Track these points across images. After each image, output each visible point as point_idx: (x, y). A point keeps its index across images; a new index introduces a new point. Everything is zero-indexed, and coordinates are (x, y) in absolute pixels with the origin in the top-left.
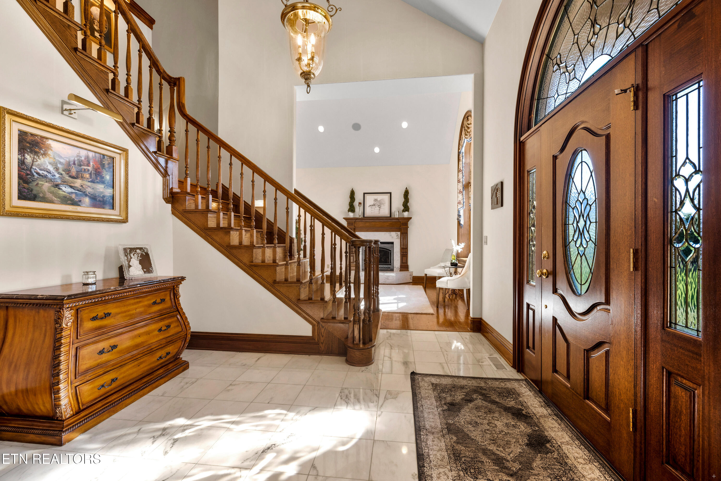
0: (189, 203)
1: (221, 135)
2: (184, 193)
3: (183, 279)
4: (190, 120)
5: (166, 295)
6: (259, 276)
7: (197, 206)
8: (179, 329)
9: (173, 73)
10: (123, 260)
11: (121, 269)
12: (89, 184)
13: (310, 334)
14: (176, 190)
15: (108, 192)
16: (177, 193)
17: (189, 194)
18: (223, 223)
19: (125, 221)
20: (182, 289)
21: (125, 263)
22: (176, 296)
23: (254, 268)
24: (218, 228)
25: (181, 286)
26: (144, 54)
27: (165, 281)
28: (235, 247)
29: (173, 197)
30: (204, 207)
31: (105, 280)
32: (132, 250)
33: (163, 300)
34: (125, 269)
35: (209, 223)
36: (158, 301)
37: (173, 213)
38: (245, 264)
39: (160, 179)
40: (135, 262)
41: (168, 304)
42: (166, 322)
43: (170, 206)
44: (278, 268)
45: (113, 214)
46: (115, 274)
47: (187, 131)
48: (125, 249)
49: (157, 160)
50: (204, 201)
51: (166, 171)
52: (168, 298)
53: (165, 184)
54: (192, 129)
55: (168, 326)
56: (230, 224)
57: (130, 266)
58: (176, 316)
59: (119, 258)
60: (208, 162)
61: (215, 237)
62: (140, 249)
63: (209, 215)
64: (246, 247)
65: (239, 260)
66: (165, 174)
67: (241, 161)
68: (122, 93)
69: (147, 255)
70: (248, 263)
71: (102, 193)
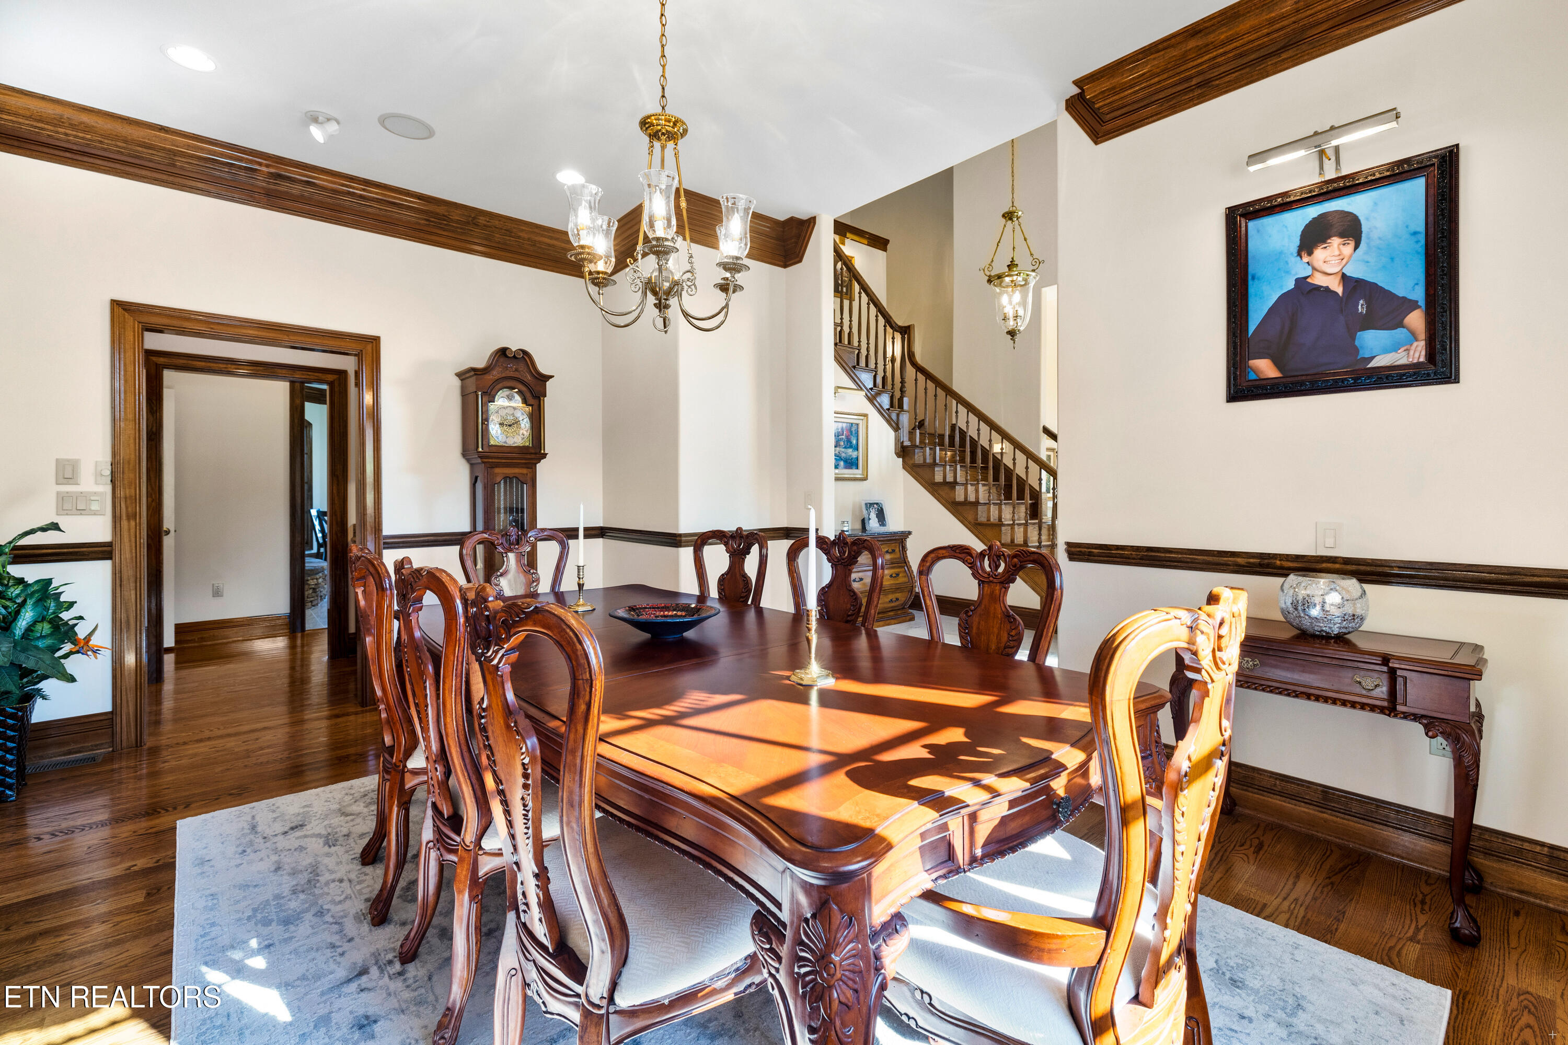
0: (918, 458)
1: (956, 387)
2: (914, 446)
3: (910, 533)
4: (920, 369)
5: (896, 547)
6: (984, 536)
7: (925, 459)
8: (906, 580)
9: (901, 322)
10: (865, 512)
11: (863, 521)
12: (843, 450)
13: (1038, 607)
14: (907, 443)
15: (854, 454)
16: (907, 447)
17: (917, 446)
18: (950, 478)
19: (865, 479)
20: (909, 542)
21: (866, 516)
22: (904, 549)
23: (979, 527)
24: (945, 483)
25: (908, 540)
26: (872, 306)
27: (895, 533)
28: (960, 504)
29: (903, 451)
30: (932, 461)
31: (852, 530)
32: (871, 504)
33: (893, 551)
34: (866, 521)
35: (936, 477)
36: (890, 551)
37: (904, 468)
38: (970, 523)
39: (892, 433)
40: (873, 516)
41: (897, 555)
42: (897, 570)
43: (901, 460)
44: (1003, 528)
45: (857, 473)
46: (858, 526)
47: (916, 380)
48: (866, 504)
49: (890, 416)
50: (932, 452)
51: (897, 424)
52: (897, 550)
53: (897, 439)
54: (921, 378)
55: (898, 575)
56: (955, 477)
57: (870, 519)
58: (904, 567)
59: (861, 511)
60: (935, 412)
61: (941, 493)
62: (877, 504)
63: (936, 469)
64: (971, 503)
65: (964, 517)
66: (896, 428)
67: (966, 408)
68: (846, 342)
69: (882, 509)
70: (972, 521)
71: (851, 456)
